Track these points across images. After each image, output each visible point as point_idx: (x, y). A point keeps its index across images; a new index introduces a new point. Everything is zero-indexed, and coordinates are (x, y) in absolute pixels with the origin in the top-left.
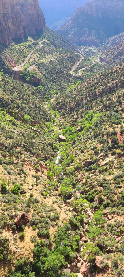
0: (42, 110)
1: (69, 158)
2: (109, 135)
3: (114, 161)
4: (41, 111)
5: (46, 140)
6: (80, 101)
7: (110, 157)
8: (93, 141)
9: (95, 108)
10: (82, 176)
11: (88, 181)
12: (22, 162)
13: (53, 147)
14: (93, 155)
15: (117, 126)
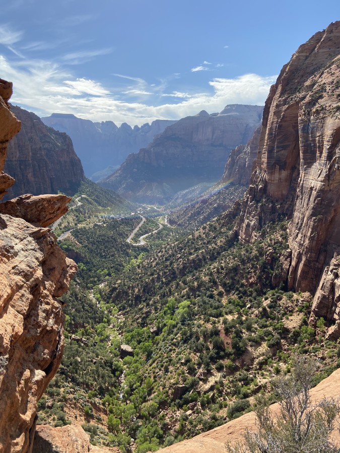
0: (87, 304)
1: (144, 385)
2: (208, 336)
3: (224, 382)
4: (85, 305)
5: (100, 357)
6: (150, 284)
7: (215, 374)
8: (183, 348)
9: (176, 294)
10: (172, 417)
11: (186, 426)
12: (59, 403)
13: (113, 367)
14: (186, 374)
15: (217, 319)
